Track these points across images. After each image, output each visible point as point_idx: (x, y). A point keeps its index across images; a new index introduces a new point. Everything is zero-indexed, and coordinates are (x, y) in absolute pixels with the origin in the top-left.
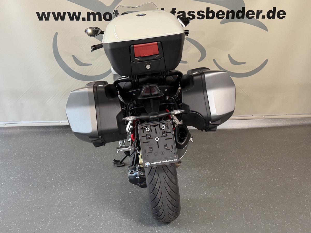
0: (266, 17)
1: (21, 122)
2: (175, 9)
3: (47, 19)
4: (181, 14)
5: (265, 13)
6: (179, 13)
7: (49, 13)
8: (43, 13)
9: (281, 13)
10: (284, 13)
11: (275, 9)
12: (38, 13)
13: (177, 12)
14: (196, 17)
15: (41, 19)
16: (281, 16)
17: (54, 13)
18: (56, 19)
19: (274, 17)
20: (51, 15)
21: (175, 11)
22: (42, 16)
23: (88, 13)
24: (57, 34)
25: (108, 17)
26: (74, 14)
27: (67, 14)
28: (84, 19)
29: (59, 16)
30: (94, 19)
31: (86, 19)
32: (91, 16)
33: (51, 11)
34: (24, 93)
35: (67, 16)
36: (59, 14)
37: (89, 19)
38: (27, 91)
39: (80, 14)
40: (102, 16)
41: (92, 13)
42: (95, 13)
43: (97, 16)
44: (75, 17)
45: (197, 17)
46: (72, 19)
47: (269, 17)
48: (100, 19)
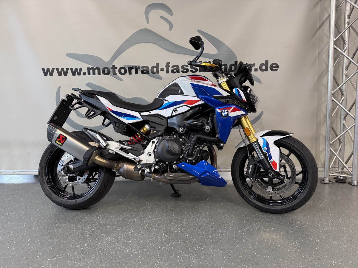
0: (259, 70)
1: (28, 171)
2: (169, 63)
3: (51, 74)
4: (175, 68)
5: (257, 66)
6: (173, 66)
7: (53, 69)
8: (48, 69)
9: (274, 66)
10: (277, 66)
11: (267, 62)
12: (43, 69)
13: (171, 66)
14: (189, 71)
15: (46, 74)
16: (274, 69)
17: (57, 69)
18: (60, 74)
19: (266, 70)
20: (55, 71)
21: (169, 65)
22: (47, 72)
23: (88, 68)
24: (59, 88)
25: (106, 71)
26: (76, 69)
27: (69, 71)
28: (85, 74)
29: (63, 72)
30: (94, 74)
31: (87, 74)
32: (91, 71)
33: (55, 67)
34: (30, 143)
35: (70, 72)
36: (62, 69)
37: (89, 74)
38: (33, 142)
39: (81, 69)
40: (101, 71)
41: (92, 68)
42: (95, 68)
43: (96, 71)
44: (76, 72)
45: (191, 71)
46: (74, 74)
47: (261, 70)
48: (99, 74)
